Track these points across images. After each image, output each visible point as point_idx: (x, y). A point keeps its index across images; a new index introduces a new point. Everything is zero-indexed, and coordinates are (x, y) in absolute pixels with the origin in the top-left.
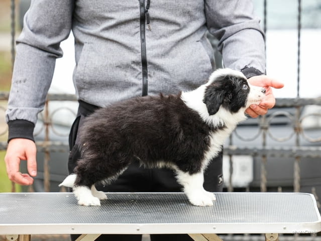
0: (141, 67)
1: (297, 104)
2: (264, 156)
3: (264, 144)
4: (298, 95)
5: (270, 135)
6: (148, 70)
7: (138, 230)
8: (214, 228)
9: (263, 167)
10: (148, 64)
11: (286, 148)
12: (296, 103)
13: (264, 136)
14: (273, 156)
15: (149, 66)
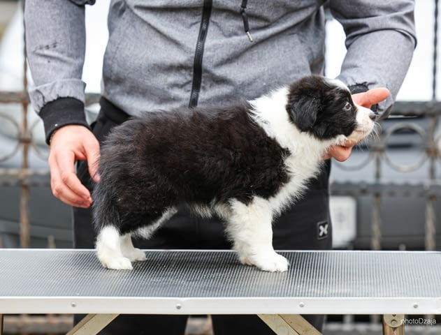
0: (192, 73)
1: (433, 111)
2: (377, 195)
3: (378, 175)
4: (434, 95)
5: (388, 161)
6: (203, 80)
7: (179, 308)
8: (302, 306)
9: (375, 213)
10: (203, 71)
11: (414, 182)
12: (431, 109)
13: (378, 163)
14: (392, 194)
15: (204, 75)
